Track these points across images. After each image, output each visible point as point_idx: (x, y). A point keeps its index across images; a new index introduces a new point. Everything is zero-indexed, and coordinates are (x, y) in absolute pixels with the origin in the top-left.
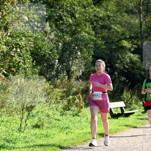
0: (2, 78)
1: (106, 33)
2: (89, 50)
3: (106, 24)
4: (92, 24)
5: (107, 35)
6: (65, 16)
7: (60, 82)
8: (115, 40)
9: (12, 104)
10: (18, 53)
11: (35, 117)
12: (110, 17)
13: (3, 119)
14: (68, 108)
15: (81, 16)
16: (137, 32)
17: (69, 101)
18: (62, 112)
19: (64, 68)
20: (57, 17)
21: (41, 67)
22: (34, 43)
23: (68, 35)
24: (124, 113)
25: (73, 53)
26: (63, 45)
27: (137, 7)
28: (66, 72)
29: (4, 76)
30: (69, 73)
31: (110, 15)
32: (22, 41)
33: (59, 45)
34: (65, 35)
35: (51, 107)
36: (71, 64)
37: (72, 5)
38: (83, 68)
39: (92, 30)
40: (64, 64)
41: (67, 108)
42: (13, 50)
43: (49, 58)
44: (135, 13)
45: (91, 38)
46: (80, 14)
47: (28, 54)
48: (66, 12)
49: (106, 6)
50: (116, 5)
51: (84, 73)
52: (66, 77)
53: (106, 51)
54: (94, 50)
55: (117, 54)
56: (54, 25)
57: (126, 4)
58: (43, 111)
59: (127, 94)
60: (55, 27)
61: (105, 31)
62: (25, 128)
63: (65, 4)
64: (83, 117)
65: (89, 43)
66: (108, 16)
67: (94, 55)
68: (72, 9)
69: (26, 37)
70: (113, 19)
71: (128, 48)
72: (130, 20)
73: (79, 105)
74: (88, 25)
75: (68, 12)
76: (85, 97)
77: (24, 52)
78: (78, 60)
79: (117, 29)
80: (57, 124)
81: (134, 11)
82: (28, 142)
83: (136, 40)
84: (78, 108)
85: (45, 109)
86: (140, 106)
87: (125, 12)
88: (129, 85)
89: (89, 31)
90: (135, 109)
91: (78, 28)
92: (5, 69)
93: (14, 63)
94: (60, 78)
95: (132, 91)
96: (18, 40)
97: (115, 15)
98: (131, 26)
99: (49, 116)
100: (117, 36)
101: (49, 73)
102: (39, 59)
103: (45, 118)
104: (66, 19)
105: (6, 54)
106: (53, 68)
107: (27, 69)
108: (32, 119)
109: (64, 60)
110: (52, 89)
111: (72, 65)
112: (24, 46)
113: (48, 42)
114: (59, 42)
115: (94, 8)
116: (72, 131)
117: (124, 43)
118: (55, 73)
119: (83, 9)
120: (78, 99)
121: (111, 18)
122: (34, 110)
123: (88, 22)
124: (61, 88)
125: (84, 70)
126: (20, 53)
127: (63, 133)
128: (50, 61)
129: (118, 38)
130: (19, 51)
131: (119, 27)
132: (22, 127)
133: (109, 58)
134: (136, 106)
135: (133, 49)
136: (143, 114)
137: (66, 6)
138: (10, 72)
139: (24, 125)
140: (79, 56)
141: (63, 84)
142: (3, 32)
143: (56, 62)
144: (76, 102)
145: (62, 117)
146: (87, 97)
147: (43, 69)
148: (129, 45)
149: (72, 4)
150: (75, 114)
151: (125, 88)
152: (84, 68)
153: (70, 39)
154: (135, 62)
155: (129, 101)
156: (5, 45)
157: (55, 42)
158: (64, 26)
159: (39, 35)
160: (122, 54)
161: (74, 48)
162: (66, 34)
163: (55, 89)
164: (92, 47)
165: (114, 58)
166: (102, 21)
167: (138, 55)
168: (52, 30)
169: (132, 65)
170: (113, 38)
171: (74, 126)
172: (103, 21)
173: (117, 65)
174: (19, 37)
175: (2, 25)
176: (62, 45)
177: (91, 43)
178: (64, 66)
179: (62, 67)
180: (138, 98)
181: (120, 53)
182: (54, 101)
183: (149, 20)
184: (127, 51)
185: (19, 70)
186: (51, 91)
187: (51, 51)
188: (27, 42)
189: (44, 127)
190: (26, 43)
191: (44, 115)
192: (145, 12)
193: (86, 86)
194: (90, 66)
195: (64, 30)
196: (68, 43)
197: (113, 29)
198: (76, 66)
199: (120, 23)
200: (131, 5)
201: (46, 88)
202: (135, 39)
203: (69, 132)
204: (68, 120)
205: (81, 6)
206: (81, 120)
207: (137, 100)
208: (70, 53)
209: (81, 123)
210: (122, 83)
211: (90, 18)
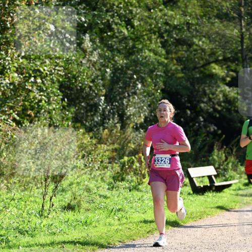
0: (12, 128)
1: (183, 52)
2: (156, 80)
3: (183, 36)
4: (161, 36)
5: (186, 56)
6: (116, 24)
7: (108, 133)
8: (199, 63)
10: (38, 86)
11: (67, 193)
12: (190, 26)
13: (13, 195)
14: (122, 176)
15: (142, 23)
16: (236, 51)
17: (123, 165)
18: (112, 183)
19: (114, 110)
20: (103, 26)
21: (77, 108)
22: (65, 69)
23: (121, 56)
24: (214, 185)
25: (129, 86)
26: (113, 73)
27: (235, 9)
28: (118, 116)
29: (14, 124)
30: (123, 119)
31: (190, 22)
32: (45, 66)
33: (106, 72)
34: (117, 56)
35: (92, 176)
36: (125, 103)
37: (127, 5)
38: (145, 110)
39: (162, 47)
40: (114, 104)
41: (119, 177)
42: (30, 81)
43: (90, 92)
44: (232, 19)
45: (160, 61)
46: (140, 20)
47: (54, 87)
48: (118, 17)
49: (184, 6)
50: (201, 5)
51: (148, 119)
52: (118, 125)
53: (184, 82)
54: (165, 80)
55: (202, 87)
56: (98, 38)
57: (218, 3)
58: (79, 182)
59: (219, 154)
60: (99, 42)
61: (182, 48)
62: (49, 210)
63: (116, 3)
64: (147, 192)
65: (155, 69)
66: (188, 23)
67: (165, 88)
68: (128, 12)
69: (51, 59)
70: (196, 28)
71: (221, 77)
72: (224, 30)
73: (140, 172)
74: (155, 38)
75: (122, 16)
77: (48, 83)
78: (138, 98)
79: (203, 45)
80: (102, 204)
81: (231, 16)
82: (55, 233)
83: (234, 64)
84: (137, 177)
85: (84, 179)
86: (240, 174)
87: (215, 16)
88: (222, 139)
89: (155, 49)
90: (232, 178)
91: (137, 43)
92: (16, 112)
93: (32, 102)
94: (107, 128)
95: (228, 149)
96: (38, 63)
97: (199, 22)
98: (226, 40)
99: (90, 190)
100: (203, 56)
101: (89, 118)
102: (73, 96)
103: (83, 194)
104: (118, 29)
105: (17, 86)
106: (96, 111)
107: (54, 112)
108: (62, 195)
109: (115, 97)
110: (95, 145)
111: (127, 105)
112: (48, 73)
113: (89, 68)
114: (106, 67)
115: (165, 11)
116: (128, 216)
117: (215, 69)
118: (99, 118)
119: (145, 12)
120: (138, 161)
121: (193, 28)
122: (64, 181)
123: (154, 33)
124: (110, 144)
125: (148, 113)
126: (42, 85)
127: (114, 219)
128: (92, 99)
129: (205, 61)
130: (39, 83)
131: (205, 41)
132: (45, 208)
133: (189, 94)
134: (235, 173)
135: (228, 79)
136: (247, 187)
137: (117, 7)
138: (25, 118)
139: (49, 206)
140: (140, 90)
141: (112, 137)
142: (14, 51)
143: (101, 100)
144: (134, 167)
145: (111, 192)
147: (80, 113)
148: (222, 72)
150: (133, 186)
151: (215, 144)
152: (148, 111)
153: (125, 61)
154: (232, 99)
155: (222, 165)
156: (17, 71)
157: (100, 67)
158: (114, 40)
159: (73, 55)
160: (211, 87)
161: (132, 78)
162: (117, 53)
163: (99, 146)
164: (161, 75)
165: (197, 95)
166: (177, 31)
167: (237, 89)
168: (94, 47)
169: (227, 105)
170: (196, 60)
171: (131, 207)
172: (179, 32)
173: (202, 105)
174: (39, 58)
175: (11, 39)
176: (111, 72)
177: (159, 68)
178: (115, 107)
179: (112, 109)
180: (237, 160)
181: (207, 85)
182: (99, 166)
184: (219, 82)
185: (40, 114)
186: (93, 149)
187: (93, 81)
188: (54, 67)
189: (82, 209)
190: (51, 69)
191: (81, 189)
192: (249, 17)
195: (115, 47)
196: (122, 69)
197: (197, 45)
198: (135, 108)
199: (208, 35)
200: (226, 5)
201: (85, 144)
202: (233, 61)
203: (122, 217)
204: (121, 196)
205: (142, 6)
206: (142, 196)
207: (236, 163)
208: (124, 86)
209: (143, 202)
210: (211, 136)
211: (157, 26)
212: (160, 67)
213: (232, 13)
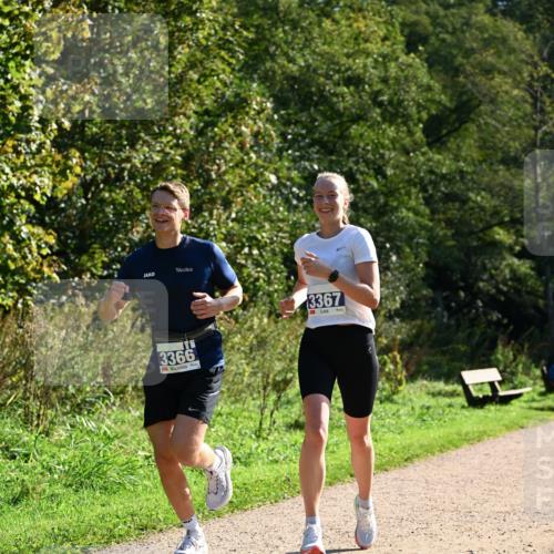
1: (455, 212)
2: (417, 250)
3: (455, 189)
4: (424, 190)
5: (459, 216)
6: (362, 173)
8: (477, 226)
9: (240, 374)
10: (254, 259)
12: (465, 174)
13: (220, 408)
15: (398, 172)
22: (291, 235)
23: (368, 217)
24: (498, 395)
31: (465, 169)
32: (264, 232)
34: (362, 216)
38: (402, 291)
39: (425, 205)
42: (243, 252)
45: (422, 224)
46: (395, 167)
47: (276, 260)
48: (364, 164)
49: (456, 148)
50: (480, 147)
51: (407, 304)
53: (456, 253)
54: (430, 249)
55: (481, 259)
57: (503, 143)
59: (504, 352)
61: (454, 206)
62: (270, 429)
63: (362, 145)
64: (404, 404)
65: (416, 234)
66: (462, 173)
67: (429, 261)
68: (377, 156)
69: (272, 222)
70: (472, 178)
71: (507, 245)
72: (511, 181)
73: (394, 378)
74: (415, 192)
75: (369, 163)
76: (407, 359)
77: (267, 255)
78: (392, 274)
79: (482, 202)
82: (277, 461)
84: (391, 383)
86: (535, 379)
87: (499, 162)
88: (509, 331)
89: (416, 208)
90: (523, 385)
91: (391, 199)
95: (517, 345)
97: (477, 170)
98: (515, 195)
100: (482, 217)
104: (364, 181)
107: (276, 294)
108: (286, 408)
112: (268, 241)
115: (429, 154)
117: (499, 234)
119: (402, 156)
120: (392, 362)
121: (469, 177)
123: (415, 185)
125: (405, 296)
126: (259, 258)
129: (484, 223)
130: (256, 255)
131: (486, 196)
132: (264, 426)
133: (463, 269)
134: (527, 378)
135: (518, 248)
136: (543, 398)
137: (363, 149)
139: (269, 423)
140: (394, 264)
142: (221, 211)
144: (387, 370)
146: (412, 358)
148: (508, 239)
149: (378, 146)
150: (385, 396)
151: (500, 338)
152: (405, 293)
153: (374, 224)
154: (522, 277)
155: (509, 367)
156: (224, 240)
158: (359, 195)
159: (303, 217)
160: (493, 260)
162: (363, 213)
164: (423, 244)
165: (473, 270)
166: (446, 183)
167: (530, 261)
169: (515, 284)
170: (473, 222)
171: (383, 426)
172: (448, 184)
173: (481, 284)
174: (256, 222)
175: (218, 195)
177: (421, 234)
180: (530, 361)
181: (488, 256)
184: (504, 252)
185: (257, 297)
188: (276, 233)
190: (272, 235)
193: (410, 333)
194: (419, 287)
195: (360, 205)
197: (473, 202)
199: (489, 188)
200: (515, 146)
205: (398, 148)
206: (398, 411)
207: (528, 364)
209: (399, 419)
210: (493, 327)
211: (418, 176)
212: (423, 232)
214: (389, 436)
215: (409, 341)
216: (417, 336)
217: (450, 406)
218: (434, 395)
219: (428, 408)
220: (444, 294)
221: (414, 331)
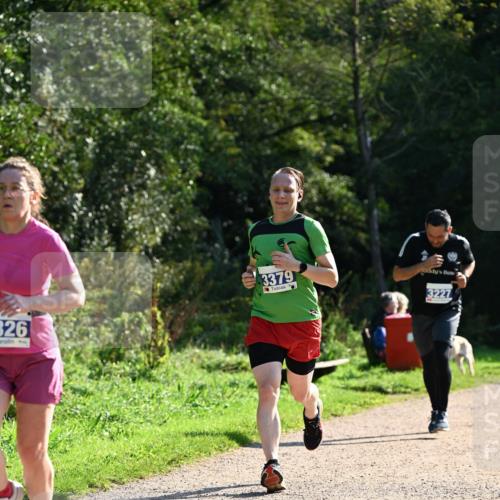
1: (240, 106)
2: (185, 160)
3: (240, 73)
4: (195, 74)
5: (245, 112)
8: (271, 128)
12: (253, 53)
14: (118, 352)
15: (158, 47)
16: (343, 103)
18: (97, 365)
19: (102, 220)
22: (3, 138)
23: (115, 112)
25: (132, 171)
26: (99, 146)
27: (340, 19)
28: (110, 232)
30: (120, 237)
31: (253, 45)
33: (86, 144)
34: (106, 112)
36: (124, 207)
38: (164, 219)
39: (197, 95)
40: (102, 208)
41: (111, 354)
43: (53, 185)
44: (336, 40)
45: (193, 123)
46: (154, 41)
49: (241, 14)
50: (274, 13)
51: (170, 238)
52: (110, 250)
53: (241, 165)
54: (203, 160)
57: (307, 9)
61: (237, 98)
63: (106, 7)
64: (167, 383)
65: (184, 138)
66: (249, 49)
67: (203, 177)
70: (265, 58)
71: (314, 155)
72: (320, 62)
73: (153, 344)
74: (183, 77)
76: (171, 317)
78: (149, 195)
79: (278, 92)
80: (79, 406)
81: (333, 34)
83: (340, 129)
84: (148, 352)
86: (353, 346)
87: (302, 35)
89: (184, 99)
90: (337, 354)
95: (327, 297)
97: (272, 47)
98: (325, 83)
100: (279, 114)
106: (65, 221)
109: (103, 194)
111: (128, 210)
113: (51, 135)
114: (85, 133)
115: (202, 23)
116: (129, 430)
117: (302, 138)
118: (72, 236)
119: (164, 26)
121: (259, 57)
123: (182, 67)
125: (169, 226)
127: (101, 436)
128: (57, 198)
129: (282, 122)
131: (283, 84)
133: (251, 188)
134: (342, 345)
135: (329, 159)
136: (365, 373)
140: (154, 180)
143: (77, 199)
145: (96, 382)
146: (179, 315)
148: (316, 146)
149: (129, 8)
150: (139, 371)
152: (169, 222)
153: (124, 123)
154: (336, 199)
157: (73, 134)
159: (20, 111)
161: (137, 156)
164: (194, 151)
166: (227, 64)
167: (347, 178)
169: (326, 210)
170: (266, 120)
171: (137, 413)
176: (95, 143)
177: (191, 137)
178: (104, 214)
179: (97, 217)
180: (347, 320)
183: (384, 62)
184: (310, 165)
187: (59, 162)
192: (369, 36)
193: (176, 280)
194: (188, 213)
196: (117, 139)
197: (266, 91)
198: (143, 215)
199: (289, 72)
200: (324, 12)
202: (337, 124)
203: (118, 432)
204: (117, 392)
205: (157, 14)
206: (158, 391)
207: (344, 325)
208: (122, 172)
209: (160, 403)
211: (187, 53)
212: (194, 135)
213: (336, 29)
214: (146, 428)
215: (174, 291)
216: (186, 284)
217: (233, 384)
218: (209, 369)
219: (202, 388)
220: (225, 224)
221: (181, 277)
